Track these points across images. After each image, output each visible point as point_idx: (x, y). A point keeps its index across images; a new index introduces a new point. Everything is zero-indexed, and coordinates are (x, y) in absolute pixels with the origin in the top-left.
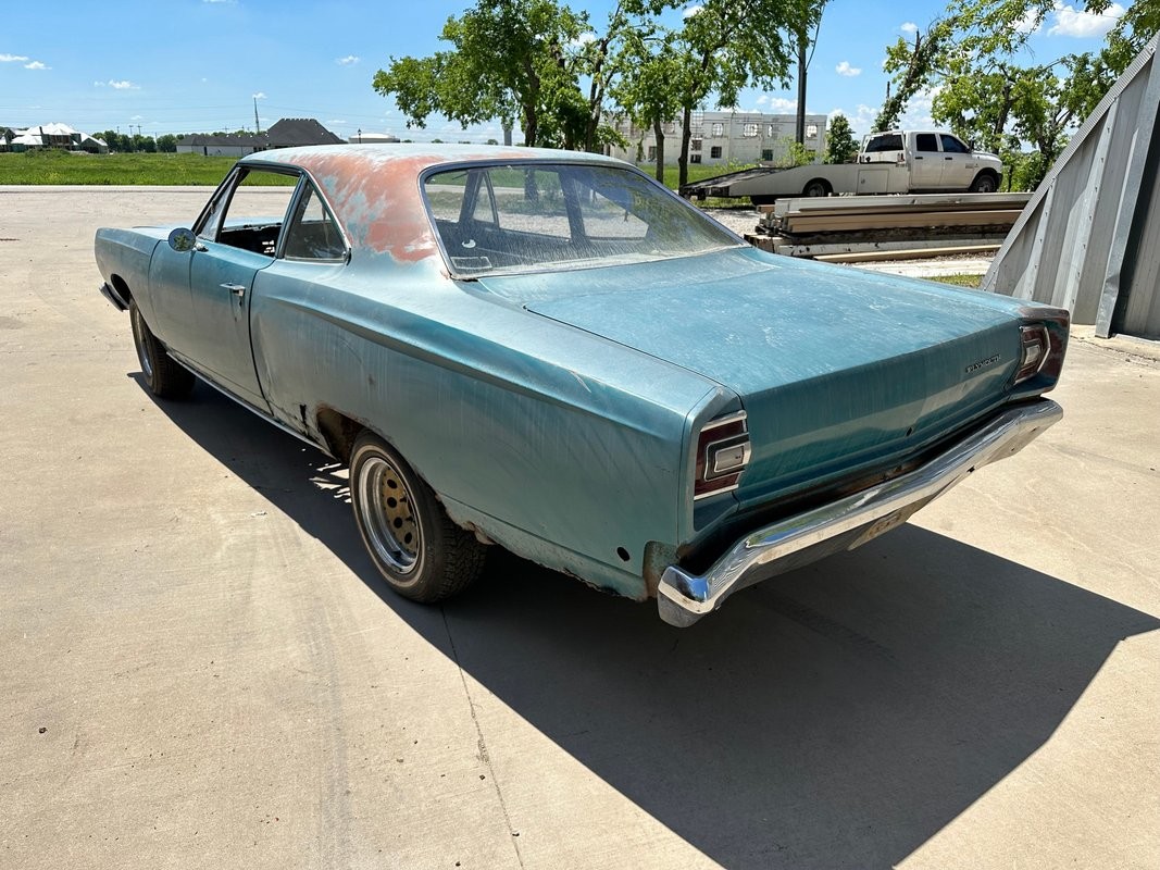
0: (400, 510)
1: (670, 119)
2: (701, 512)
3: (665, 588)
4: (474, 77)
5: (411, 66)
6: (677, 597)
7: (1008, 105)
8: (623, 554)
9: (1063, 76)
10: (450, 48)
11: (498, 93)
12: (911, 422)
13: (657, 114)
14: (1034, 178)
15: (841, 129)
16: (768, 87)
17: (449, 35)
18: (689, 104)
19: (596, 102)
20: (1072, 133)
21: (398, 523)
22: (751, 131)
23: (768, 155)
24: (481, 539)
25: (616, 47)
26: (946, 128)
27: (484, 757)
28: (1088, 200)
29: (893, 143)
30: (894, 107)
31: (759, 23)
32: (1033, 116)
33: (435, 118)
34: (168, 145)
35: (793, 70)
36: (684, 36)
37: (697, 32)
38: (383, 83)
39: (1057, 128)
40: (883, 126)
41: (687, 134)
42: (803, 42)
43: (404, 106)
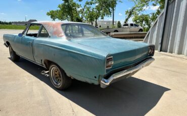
0: (58, 75)
1: (94, 21)
2: (107, 71)
3: (102, 82)
4: (63, 13)
5: (53, 12)
6: (104, 83)
7: (143, 20)
8: (95, 77)
9: (151, 16)
10: (59, 9)
11: (67, 16)
12: (134, 59)
13: (92, 20)
14: (148, 30)
15: (119, 23)
16: (108, 16)
17: (59, 7)
18: (97, 19)
19: (82, 18)
20: (152, 24)
21: (57, 78)
22: (106, 23)
23: (108, 27)
24: (72, 78)
25: (85, 10)
26: (134, 23)
27: (73, 111)
28: (156, 32)
29: (127, 25)
30: (127, 20)
31: (106, 7)
32: (147, 21)
33: (57, 19)
34: (10, 23)
35: (112, 14)
36: (96, 8)
37: (98, 8)
38: (48, 14)
39: (150, 23)
40: (125, 22)
41: (96, 23)
42: (113, 10)
43: (52, 17)
